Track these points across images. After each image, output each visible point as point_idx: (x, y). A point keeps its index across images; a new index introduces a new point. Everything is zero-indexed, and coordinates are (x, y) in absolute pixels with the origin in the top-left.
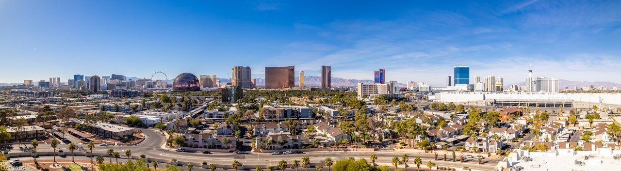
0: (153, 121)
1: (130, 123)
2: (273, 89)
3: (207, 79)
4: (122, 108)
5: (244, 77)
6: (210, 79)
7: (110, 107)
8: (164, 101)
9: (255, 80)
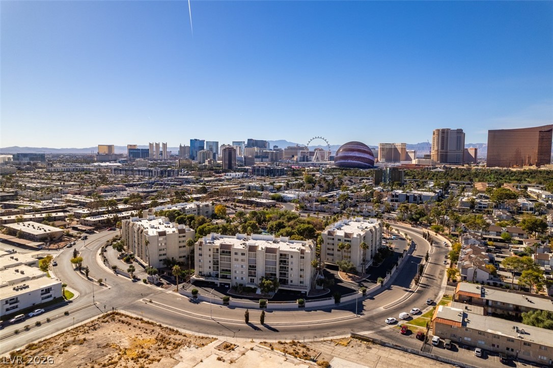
0: (291, 198)
1: (273, 198)
2: (497, 168)
3: (391, 149)
4: (267, 188)
5: (451, 146)
6: (396, 149)
7: (255, 187)
8: (307, 182)
9: (476, 150)
